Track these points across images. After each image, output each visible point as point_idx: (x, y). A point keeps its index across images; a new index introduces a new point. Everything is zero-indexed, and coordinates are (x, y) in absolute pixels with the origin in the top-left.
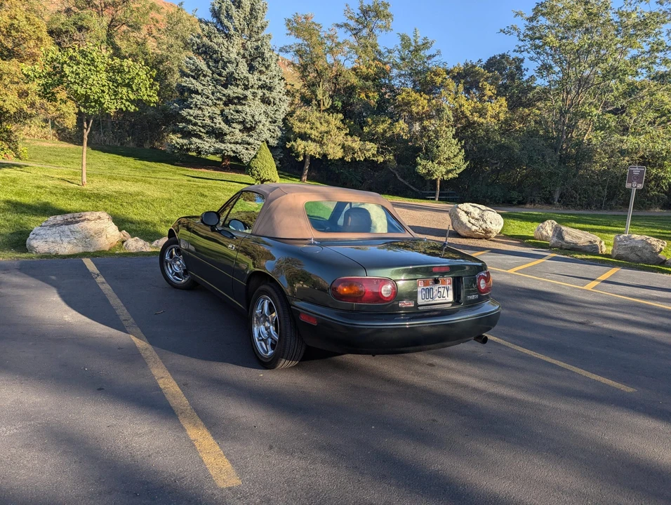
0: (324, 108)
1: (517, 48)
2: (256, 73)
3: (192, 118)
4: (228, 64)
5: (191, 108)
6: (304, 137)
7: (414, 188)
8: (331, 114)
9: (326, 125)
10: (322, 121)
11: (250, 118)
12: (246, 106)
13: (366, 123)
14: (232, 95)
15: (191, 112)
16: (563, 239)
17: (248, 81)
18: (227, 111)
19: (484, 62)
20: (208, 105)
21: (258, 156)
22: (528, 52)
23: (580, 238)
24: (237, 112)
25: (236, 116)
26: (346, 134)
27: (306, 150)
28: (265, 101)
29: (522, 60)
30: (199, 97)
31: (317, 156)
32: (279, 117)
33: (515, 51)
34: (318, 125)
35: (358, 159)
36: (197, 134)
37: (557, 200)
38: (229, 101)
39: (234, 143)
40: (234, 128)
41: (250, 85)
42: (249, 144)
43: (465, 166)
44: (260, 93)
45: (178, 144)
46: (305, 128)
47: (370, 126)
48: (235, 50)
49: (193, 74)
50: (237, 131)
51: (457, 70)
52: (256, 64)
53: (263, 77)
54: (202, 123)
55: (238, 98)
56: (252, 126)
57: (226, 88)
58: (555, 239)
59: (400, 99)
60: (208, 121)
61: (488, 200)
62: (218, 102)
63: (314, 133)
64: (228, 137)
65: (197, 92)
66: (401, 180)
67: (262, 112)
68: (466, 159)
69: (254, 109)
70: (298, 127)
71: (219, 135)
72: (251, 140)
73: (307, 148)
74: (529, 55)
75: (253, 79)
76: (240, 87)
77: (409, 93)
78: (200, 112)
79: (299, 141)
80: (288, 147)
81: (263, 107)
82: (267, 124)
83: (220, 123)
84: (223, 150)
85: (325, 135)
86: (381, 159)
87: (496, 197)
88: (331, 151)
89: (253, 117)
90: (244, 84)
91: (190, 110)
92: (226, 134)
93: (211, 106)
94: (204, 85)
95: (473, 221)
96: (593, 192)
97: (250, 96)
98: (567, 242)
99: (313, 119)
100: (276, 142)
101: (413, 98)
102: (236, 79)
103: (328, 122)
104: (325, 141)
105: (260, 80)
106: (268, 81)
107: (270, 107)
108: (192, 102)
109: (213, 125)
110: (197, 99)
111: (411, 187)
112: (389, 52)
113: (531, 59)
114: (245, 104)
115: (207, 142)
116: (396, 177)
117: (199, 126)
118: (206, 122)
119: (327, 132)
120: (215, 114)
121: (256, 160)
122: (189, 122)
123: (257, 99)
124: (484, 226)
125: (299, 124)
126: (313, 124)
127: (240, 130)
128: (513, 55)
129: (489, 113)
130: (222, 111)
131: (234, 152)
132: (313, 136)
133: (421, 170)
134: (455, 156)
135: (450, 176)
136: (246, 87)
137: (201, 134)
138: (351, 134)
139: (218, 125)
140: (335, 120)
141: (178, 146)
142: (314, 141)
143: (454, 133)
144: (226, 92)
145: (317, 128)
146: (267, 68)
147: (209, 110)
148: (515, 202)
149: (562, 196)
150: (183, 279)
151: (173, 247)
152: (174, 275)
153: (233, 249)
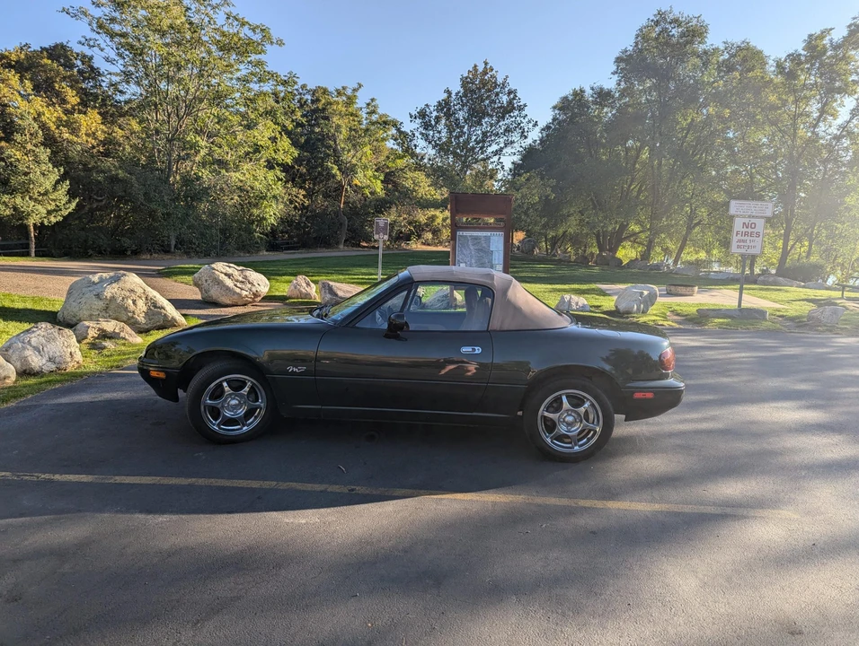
1: (83, 40)
16: (336, 295)
22: (102, 50)
29: (91, 58)
33: (80, 42)
37: (173, 247)
43: (73, 205)
51: (14, 57)
68: (72, 194)
74: (103, 54)
95: (238, 284)
98: (342, 298)
124: (254, 289)
128: (77, 49)
129: (83, 130)
134: (55, 188)
143: (49, 155)
148: (129, 253)
149: (180, 242)
150: (244, 425)
151: (223, 381)
152: (218, 425)
153: (476, 352)
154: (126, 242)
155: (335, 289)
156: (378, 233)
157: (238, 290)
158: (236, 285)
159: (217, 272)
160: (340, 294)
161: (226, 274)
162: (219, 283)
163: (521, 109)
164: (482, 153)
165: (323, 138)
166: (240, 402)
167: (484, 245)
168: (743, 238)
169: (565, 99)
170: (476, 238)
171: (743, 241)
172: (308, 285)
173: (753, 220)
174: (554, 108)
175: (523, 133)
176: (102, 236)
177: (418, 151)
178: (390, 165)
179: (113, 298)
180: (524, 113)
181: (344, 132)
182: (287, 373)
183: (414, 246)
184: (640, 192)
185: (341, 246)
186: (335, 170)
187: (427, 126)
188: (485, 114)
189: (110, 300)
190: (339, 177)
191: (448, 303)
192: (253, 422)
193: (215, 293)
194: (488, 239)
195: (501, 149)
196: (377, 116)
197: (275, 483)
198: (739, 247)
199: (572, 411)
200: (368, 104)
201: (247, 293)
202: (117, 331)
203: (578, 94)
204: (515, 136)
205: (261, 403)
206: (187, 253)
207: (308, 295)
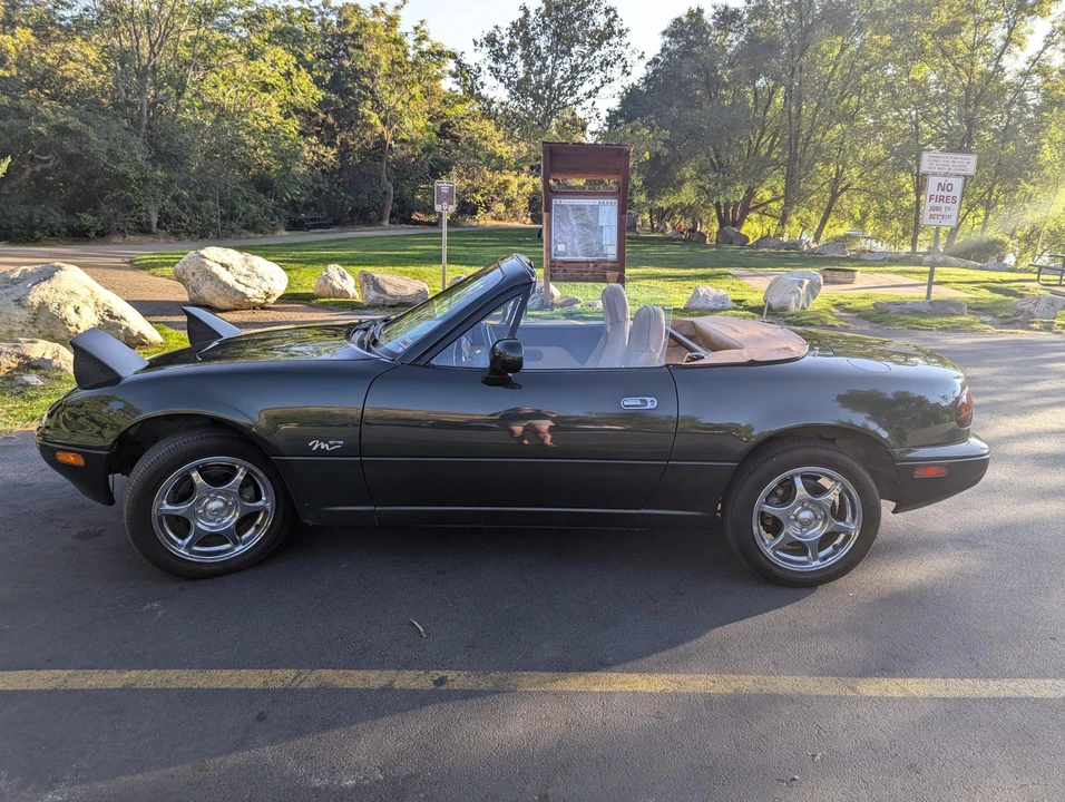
16: (384, 292)
23: (405, 288)
58: (373, 293)
87: (51, 225)
95: (242, 279)
98: (392, 296)
124: (265, 286)
148: (92, 234)
149: (164, 219)
150: (236, 543)
151: (192, 469)
152: (188, 547)
153: (649, 406)
154: (87, 219)
155: (382, 283)
156: (440, 203)
157: (241, 288)
158: (237, 281)
159: (207, 262)
160: (390, 290)
161: (222, 265)
162: (213, 277)
163: (621, 33)
164: (572, 95)
165: (356, 74)
166: (226, 504)
167: (591, 218)
168: (937, 204)
169: (678, 21)
170: (579, 208)
171: (938, 209)
172: (343, 277)
173: (950, 180)
174: (664, 33)
175: (625, 67)
176: (52, 211)
177: (484, 92)
178: (448, 112)
179: (43, 306)
180: (625, 40)
181: (384, 65)
182: (310, 452)
183: (482, 222)
184: (771, 148)
185: (386, 223)
186: (375, 119)
187: (498, 56)
188: (574, 40)
189: (39, 308)
190: (380, 128)
191: (542, 301)
192: (253, 537)
193: (207, 292)
194: (595, 209)
195: (597, 90)
196: (429, 44)
197: (293, 672)
198: (932, 217)
199: (810, 501)
200: (416, 28)
201: (256, 292)
202: (48, 357)
203: (696, 15)
204: (615, 72)
205: (266, 502)
206: (175, 234)
207: (344, 293)
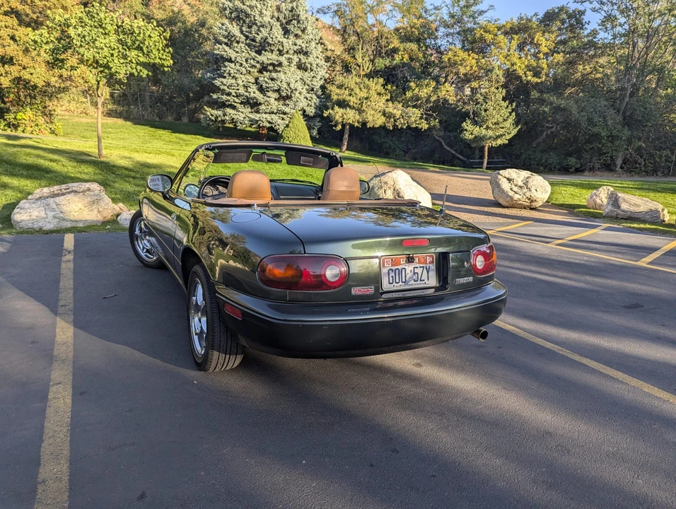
0: (364, 73)
2: (291, 37)
3: (225, 88)
4: (261, 29)
5: (225, 77)
6: (343, 104)
7: (461, 157)
8: (371, 79)
9: (365, 91)
10: (362, 86)
11: (285, 86)
12: (282, 73)
13: (409, 88)
14: (266, 62)
15: (224, 81)
16: (619, 207)
17: (283, 46)
18: (261, 79)
19: (541, 16)
20: (241, 74)
21: (291, 125)
23: (640, 207)
24: (272, 79)
25: (271, 84)
26: (387, 100)
27: (344, 119)
28: (301, 67)
30: (232, 65)
31: (356, 124)
32: (316, 84)
34: (357, 91)
35: (400, 127)
36: (231, 105)
37: (619, 166)
38: (263, 69)
39: (270, 113)
40: (269, 97)
41: (285, 50)
42: (285, 113)
43: (516, 130)
44: (295, 59)
45: (212, 115)
46: (344, 94)
47: (413, 90)
48: (268, 13)
49: (226, 41)
50: (272, 101)
52: (290, 27)
53: (299, 42)
54: (236, 93)
55: (272, 64)
56: (287, 95)
57: (260, 55)
58: (610, 207)
59: (446, 59)
60: (242, 91)
61: (541, 168)
62: (252, 70)
63: (353, 101)
64: (262, 107)
65: (230, 60)
66: (448, 148)
67: (298, 78)
68: (517, 123)
69: (289, 77)
70: (335, 93)
71: (254, 105)
72: (287, 110)
73: (345, 116)
74: (591, 6)
75: (288, 43)
76: (274, 52)
77: (456, 52)
78: (234, 81)
79: (336, 108)
80: (325, 115)
81: (299, 73)
82: (304, 92)
83: (254, 92)
84: (258, 121)
85: (365, 101)
86: (424, 126)
87: (551, 164)
88: (370, 118)
89: (289, 85)
90: (279, 50)
91: (223, 80)
92: (260, 104)
93: (244, 75)
94: (237, 52)
95: (515, 189)
96: (660, 157)
97: (285, 63)
98: (623, 211)
99: (352, 85)
100: (314, 111)
101: (460, 58)
102: (270, 45)
103: (368, 88)
104: (364, 108)
105: (296, 45)
106: (303, 45)
107: (307, 73)
108: (225, 71)
109: (247, 94)
110: (230, 67)
111: (459, 156)
112: (436, 8)
113: (594, 10)
114: (280, 71)
115: (242, 112)
116: (443, 146)
117: (234, 96)
118: (240, 91)
119: (366, 99)
120: (250, 82)
121: (289, 129)
122: (223, 92)
123: (292, 65)
124: (528, 194)
125: (338, 91)
126: (352, 90)
127: (275, 99)
130: (257, 79)
131: (269, 123)
132: (351, 104)
133: (468, 136)
134: (505, 120)
135: (499, 142)
136: (281, 53)
137: (235, 104)
138: (392, 100)
139: (252, 95)
140: (376, 84)
141: (213, 118)
142: (353, 108)
143: (504, 94)
144: (260, 58)
145: (356, 94)
146: (303, 31)
147: (243, 79)
148: (572, 170)
154: (573, 161)
155: (620, 200)
157: (511, 193)
158: (511, 189)
159: (500, 177)
160: (624, 206)
161: (508, 179)
162: (499, 186)
201: (520, 197)
